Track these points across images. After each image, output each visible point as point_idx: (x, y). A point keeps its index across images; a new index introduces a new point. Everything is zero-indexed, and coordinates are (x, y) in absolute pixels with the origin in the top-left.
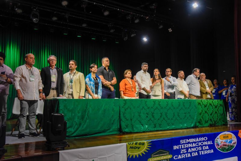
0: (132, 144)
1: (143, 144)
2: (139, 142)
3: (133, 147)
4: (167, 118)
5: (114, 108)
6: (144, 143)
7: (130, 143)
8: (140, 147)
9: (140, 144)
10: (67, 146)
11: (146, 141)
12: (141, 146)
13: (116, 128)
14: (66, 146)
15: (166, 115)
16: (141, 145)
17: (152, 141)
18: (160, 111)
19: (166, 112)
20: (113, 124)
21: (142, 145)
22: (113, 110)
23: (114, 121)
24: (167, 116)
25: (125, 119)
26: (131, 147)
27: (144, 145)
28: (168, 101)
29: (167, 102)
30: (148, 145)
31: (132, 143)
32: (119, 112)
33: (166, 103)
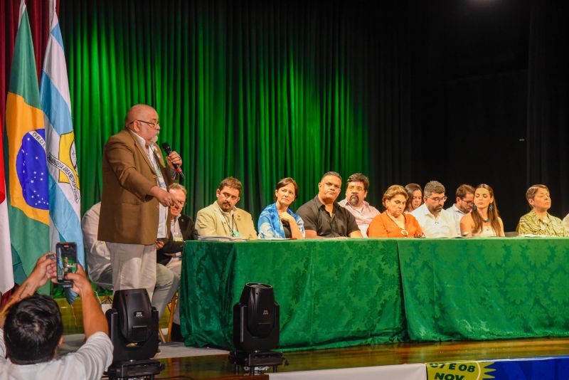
0: (442, 367)
1: (472, 369)
2: (459, 363)
3: (443, 375)
4: (551, 299)
5: (383, 267)
6: (474, 367)
7: (434, 365)
8: (462, 377)
9: (463, 368)
10: (284, 364)
11: (480, 361)
12: (465, 373)
13: (392, 325)
14: (281, 364)
15: (545, 289)
16: (466, 371)
17: (496, 363)
18: (527, 275)
19: (546, 281)
20: (380, 313)
21: (469, 370)
22: (380, 273)
23: (383, 306)
24: (548, 294)
25: (417, 302)
26: (437, 375)
27: (473, 371)
28: (552, 246)
29: (549, 248)
30: (486, 373)
31: (440, 365)
32: (397, 279)
33: (549, 253)
